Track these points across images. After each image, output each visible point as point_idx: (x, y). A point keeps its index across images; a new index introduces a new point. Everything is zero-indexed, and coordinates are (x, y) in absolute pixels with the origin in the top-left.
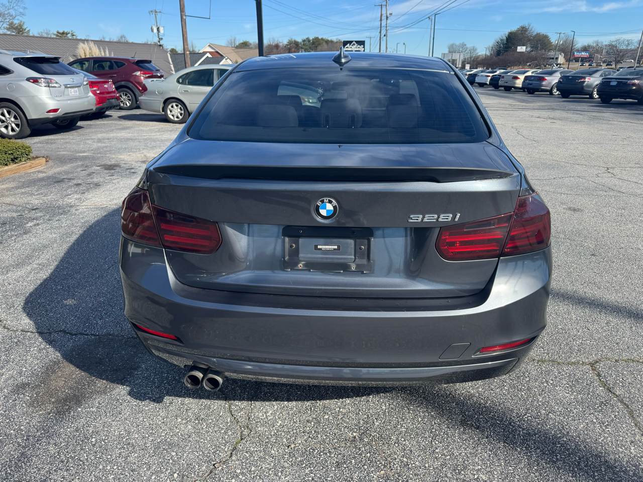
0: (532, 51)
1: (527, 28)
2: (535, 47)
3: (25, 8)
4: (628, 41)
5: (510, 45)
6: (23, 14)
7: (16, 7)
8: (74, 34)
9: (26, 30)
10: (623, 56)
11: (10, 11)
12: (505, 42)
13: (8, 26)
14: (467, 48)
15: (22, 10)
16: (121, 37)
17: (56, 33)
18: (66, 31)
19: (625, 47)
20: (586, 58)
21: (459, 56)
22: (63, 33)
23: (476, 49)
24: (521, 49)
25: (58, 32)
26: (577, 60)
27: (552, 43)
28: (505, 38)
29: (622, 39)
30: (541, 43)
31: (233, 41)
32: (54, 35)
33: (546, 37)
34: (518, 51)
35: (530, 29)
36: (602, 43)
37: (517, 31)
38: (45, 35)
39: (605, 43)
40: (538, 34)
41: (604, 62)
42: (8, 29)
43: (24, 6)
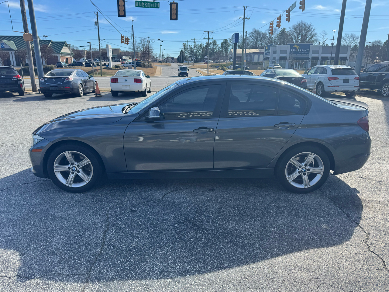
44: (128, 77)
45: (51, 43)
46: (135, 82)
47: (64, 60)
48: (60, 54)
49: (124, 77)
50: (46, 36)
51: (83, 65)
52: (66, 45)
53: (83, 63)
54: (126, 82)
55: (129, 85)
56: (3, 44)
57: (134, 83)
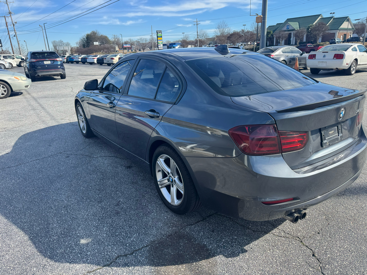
0: (101, 44)
1: (96, 32)
2: (102, 43)
4: (145, 39)
5: (89, 41)
10: (145, 46)
12: (86, 40)
14: (64, 44)
19: (145, 42)
20: (129, 47)
21: (68, 48)
23: (69, 44)
24: (96, 43)
26: (125, 49)
27: (110, 40)
28: (85, 38)
29: (143, 38)
30: (104, 40)
33: (106, 37)
34: (94, 44)
35: (97, 33)
36: (133, 40)
37: (91, 34)
39: (135, 40)
40: (102, 36)
41: (138, 49)
44: (328, 52)
45: (332, 19)
46: (335, 58)
47: (342, 36)
48: (338, 30)
49: (323, 52)
50: (334, 13)
51: (360, 40)
52: (348, 20)
53: (361, 38)
54: (324, 58)
55: (326, 62)
56: (288, 26)
57: (333, 59)
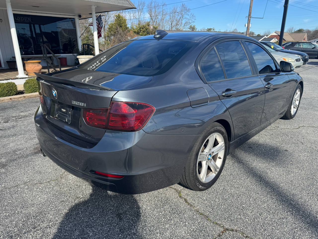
3: (195, 19)
6: (194, 22)
7: (192, 19)
8: (214, 29)
9: (196, 28)
11: (190, 21)
13: (189, 27)
15: (194, 20)
16: (235, 30)
17: (207, 29)
18: (211, 28)
22: (210, 29)
25: (208, 29)
31: (291, 29)
32: (206, 30)
38: (203, 30)
42: (189, 28)
43: (195, 18)
